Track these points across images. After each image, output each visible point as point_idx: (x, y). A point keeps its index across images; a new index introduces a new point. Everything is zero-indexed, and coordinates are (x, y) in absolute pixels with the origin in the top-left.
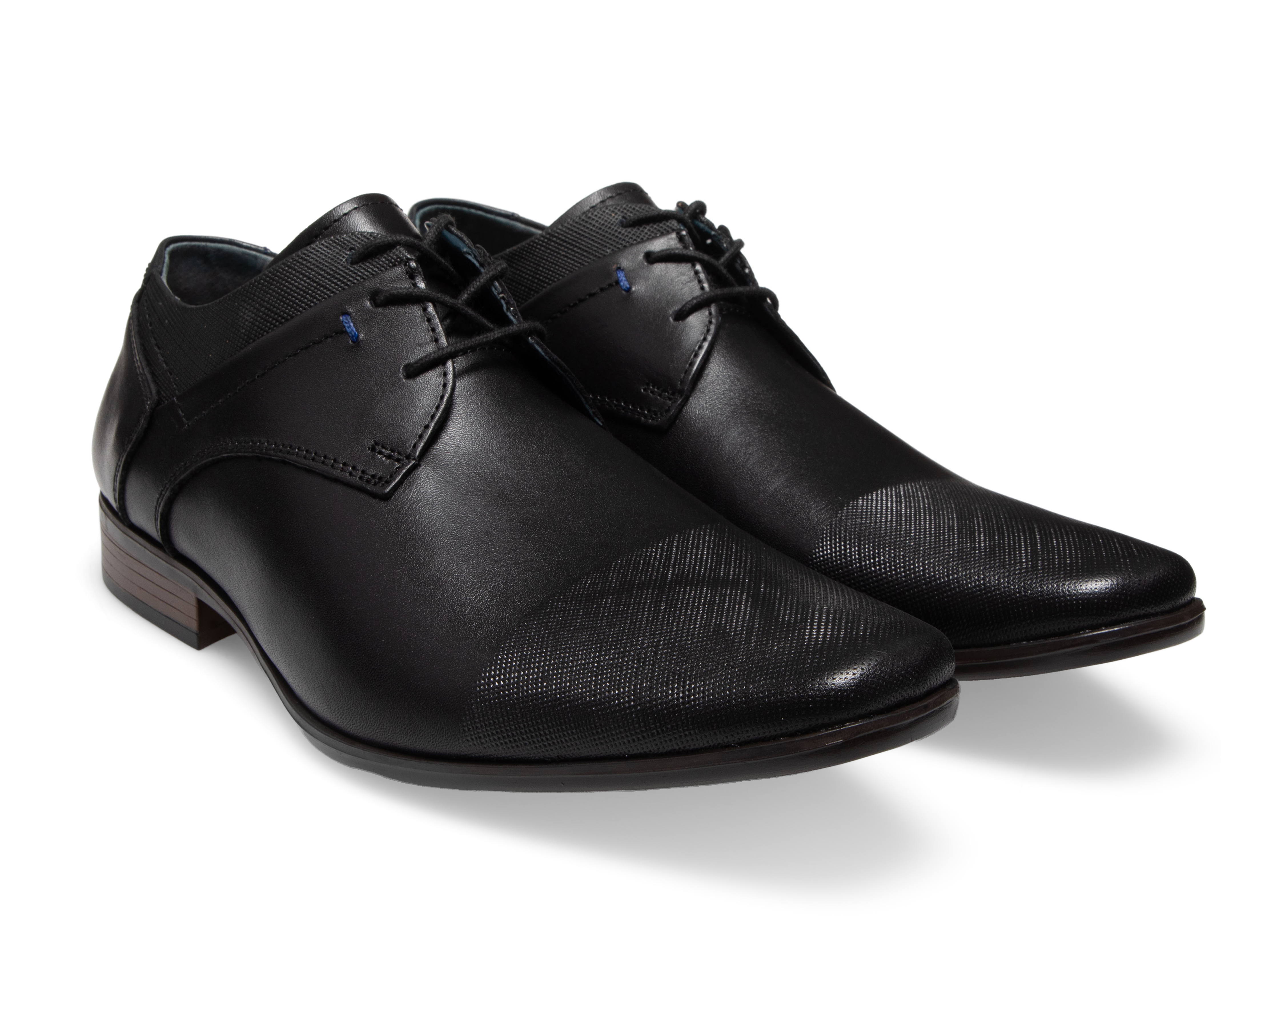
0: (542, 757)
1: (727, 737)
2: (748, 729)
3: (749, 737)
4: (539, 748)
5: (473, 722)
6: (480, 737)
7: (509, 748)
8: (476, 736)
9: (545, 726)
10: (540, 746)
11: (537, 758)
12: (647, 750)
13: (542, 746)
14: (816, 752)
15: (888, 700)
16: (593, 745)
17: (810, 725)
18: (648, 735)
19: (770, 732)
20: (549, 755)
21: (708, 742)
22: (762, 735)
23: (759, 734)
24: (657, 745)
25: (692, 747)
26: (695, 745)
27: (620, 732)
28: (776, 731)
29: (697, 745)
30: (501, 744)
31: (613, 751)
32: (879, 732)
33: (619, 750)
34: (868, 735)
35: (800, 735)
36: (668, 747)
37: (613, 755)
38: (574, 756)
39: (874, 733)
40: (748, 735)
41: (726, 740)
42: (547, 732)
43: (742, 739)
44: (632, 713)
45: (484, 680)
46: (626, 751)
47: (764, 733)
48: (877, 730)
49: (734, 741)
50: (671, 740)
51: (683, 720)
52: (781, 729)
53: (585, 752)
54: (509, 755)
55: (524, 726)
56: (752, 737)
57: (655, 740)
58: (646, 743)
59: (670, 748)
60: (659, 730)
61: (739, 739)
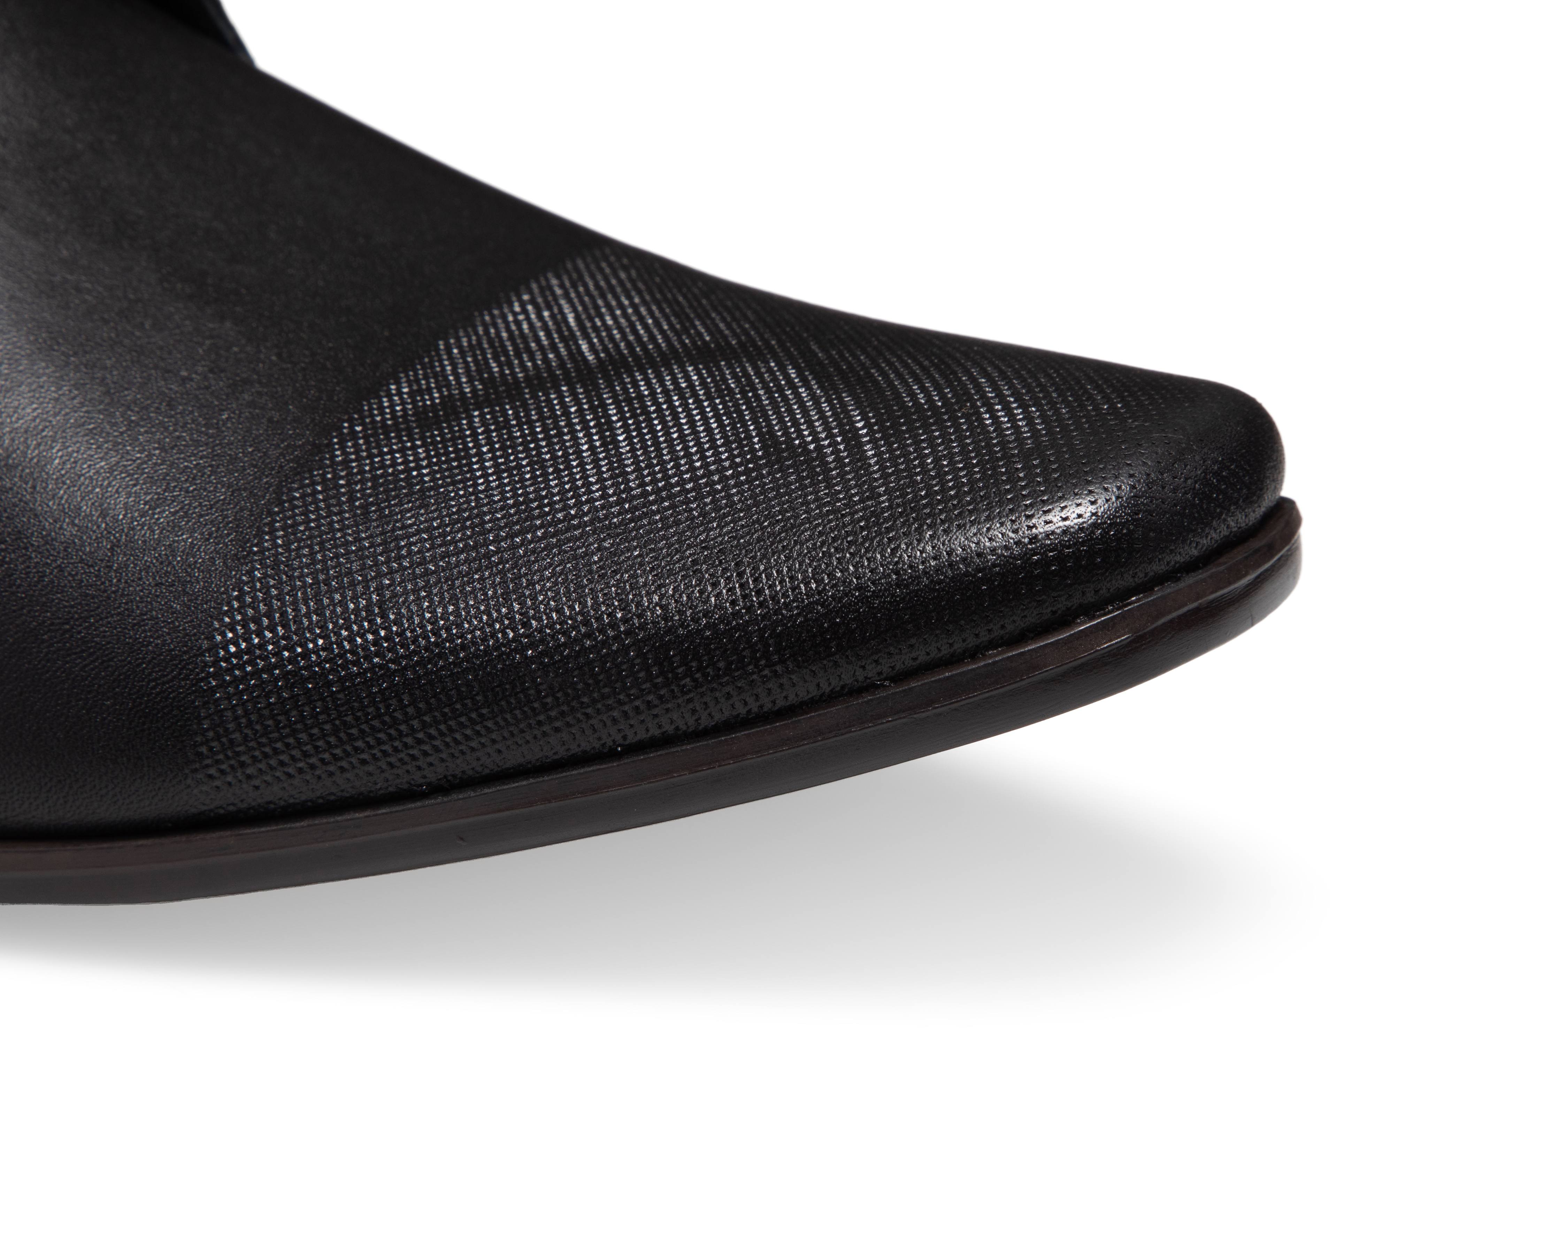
0: (405, 786)
1: (863, 667)
2: (913, 641)
3: (914, 659)
4: (398, 764)
5: (221, 731)
6: (242, 765)
7: (319, 778)
8: (232, 762)
9: (411, 710)
10: (401, 760)
11: (391, 789)
12: (670, 729)
13: (406, 759)
14: (1075, 668)
15: (1207, 537)
16: (535, 737)
17: (1054, 613)
18: (673, 691)
19: (964, 641)
20: (424, 777)
21: (818, 685)
22: (945, 651)
23: (939, 650)
24: (694, 711)
25: (780, 703)
26: (786, 697)
27: (603, 697)
28: (977, 635)
29: (791, 697)
30: (300, 771)
31: (587, 743)
32: (1197, 610)
33: (600, 739)
34: (1179, 617)
35: (1032, 639)
36: (721, 713)
37: (584, 752)
38: (487, 771)
39: (1189, 611)
40: (914, 655)
41: (860, 675)
42: (416, 723)
43: (899, 666)
44: (626, 649)
45: (233, 630)
46: (618, 738)
47: (951, 645)
48: (1195, 605)
49: (880, 674)
50: (728, 696)
51: (756, 643)
52: (990, 631)
53: (513, 758)
54: (318, 794)
55: (357, 719)
56: (923, 658)
57: (690, 701)
58: (667, 710)
59: (727, 714)
60: (698, 675)
61: (893, 668)
